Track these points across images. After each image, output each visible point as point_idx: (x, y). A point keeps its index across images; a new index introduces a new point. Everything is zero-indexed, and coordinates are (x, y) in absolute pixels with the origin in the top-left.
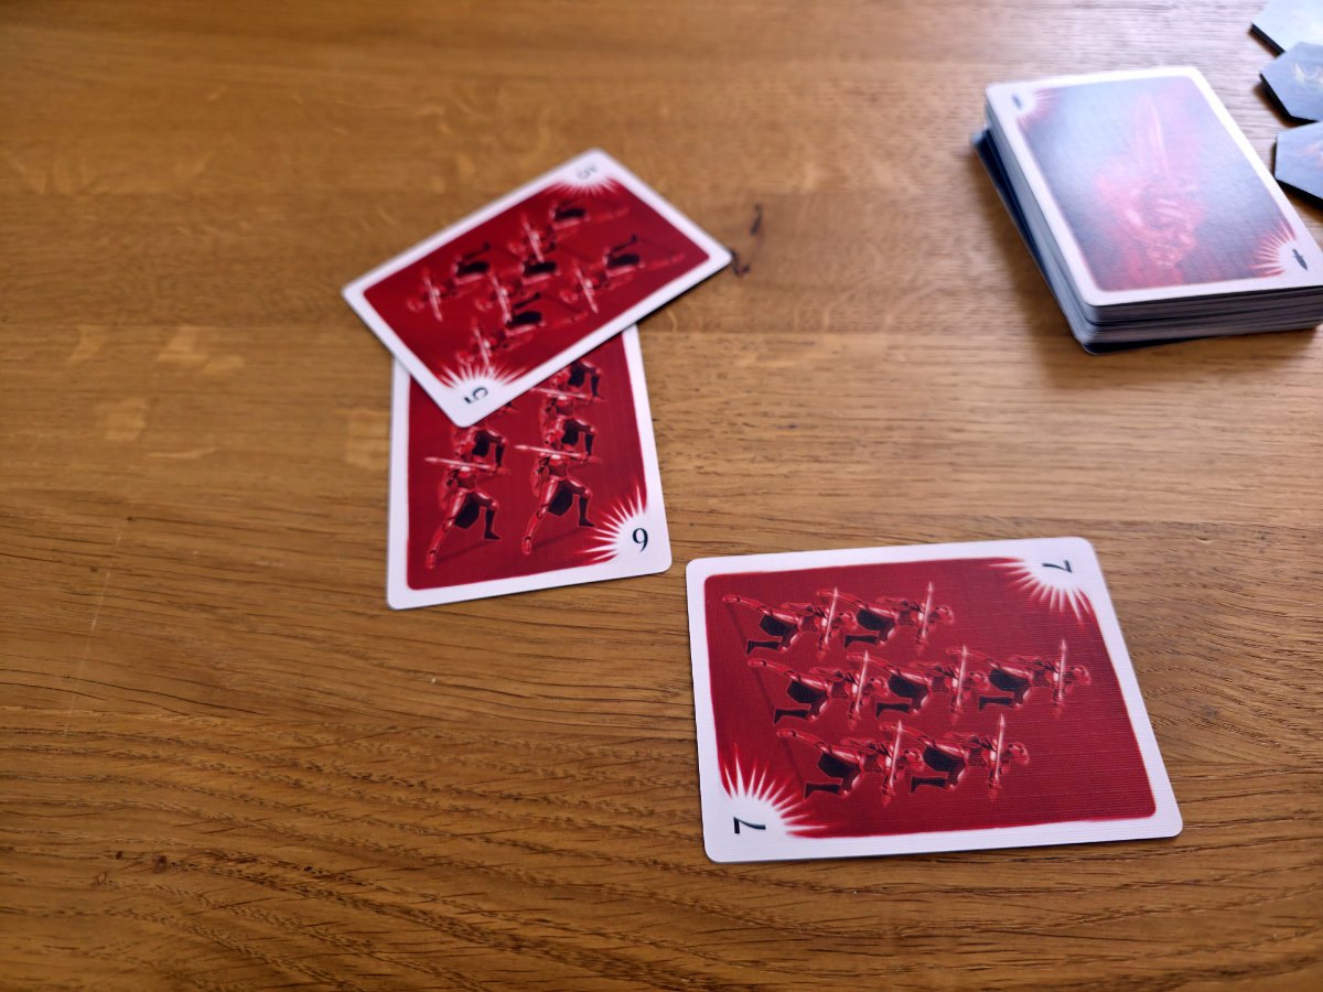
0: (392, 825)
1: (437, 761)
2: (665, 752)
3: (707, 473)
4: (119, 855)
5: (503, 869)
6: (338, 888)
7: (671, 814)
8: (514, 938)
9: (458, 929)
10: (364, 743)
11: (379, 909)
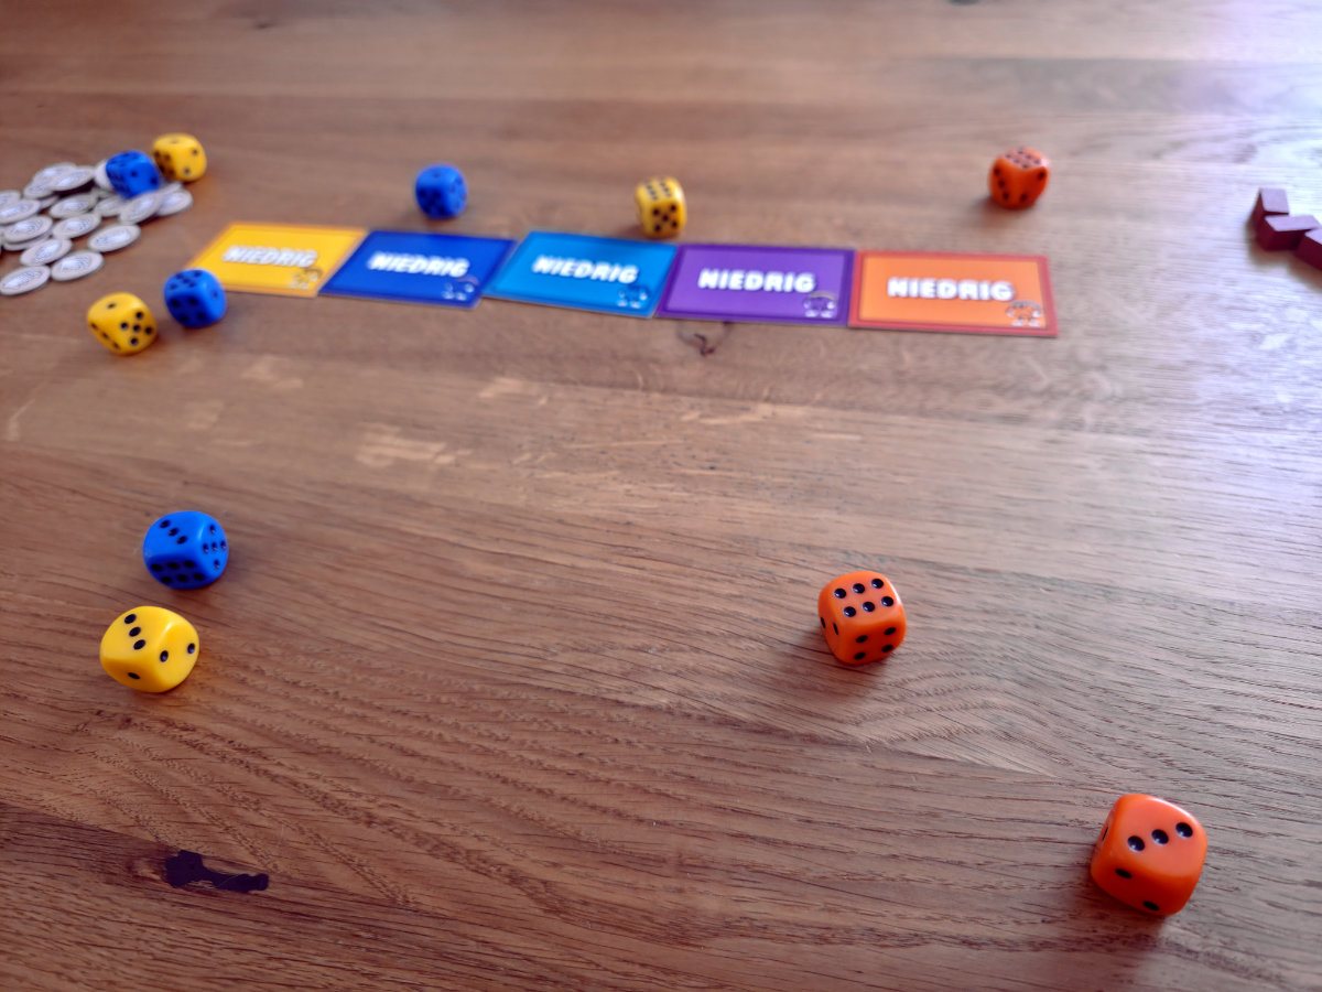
0: (303, 720)
1: (354, 679)
2: (533, 696)
3: (632, 496)
4: (99, 713)
5: (377, 764)
6: (249, 759)
7: (523, 743)
8: (370, 815)
9: (328, 802)
10: (302, 659)
11: (274, 778)
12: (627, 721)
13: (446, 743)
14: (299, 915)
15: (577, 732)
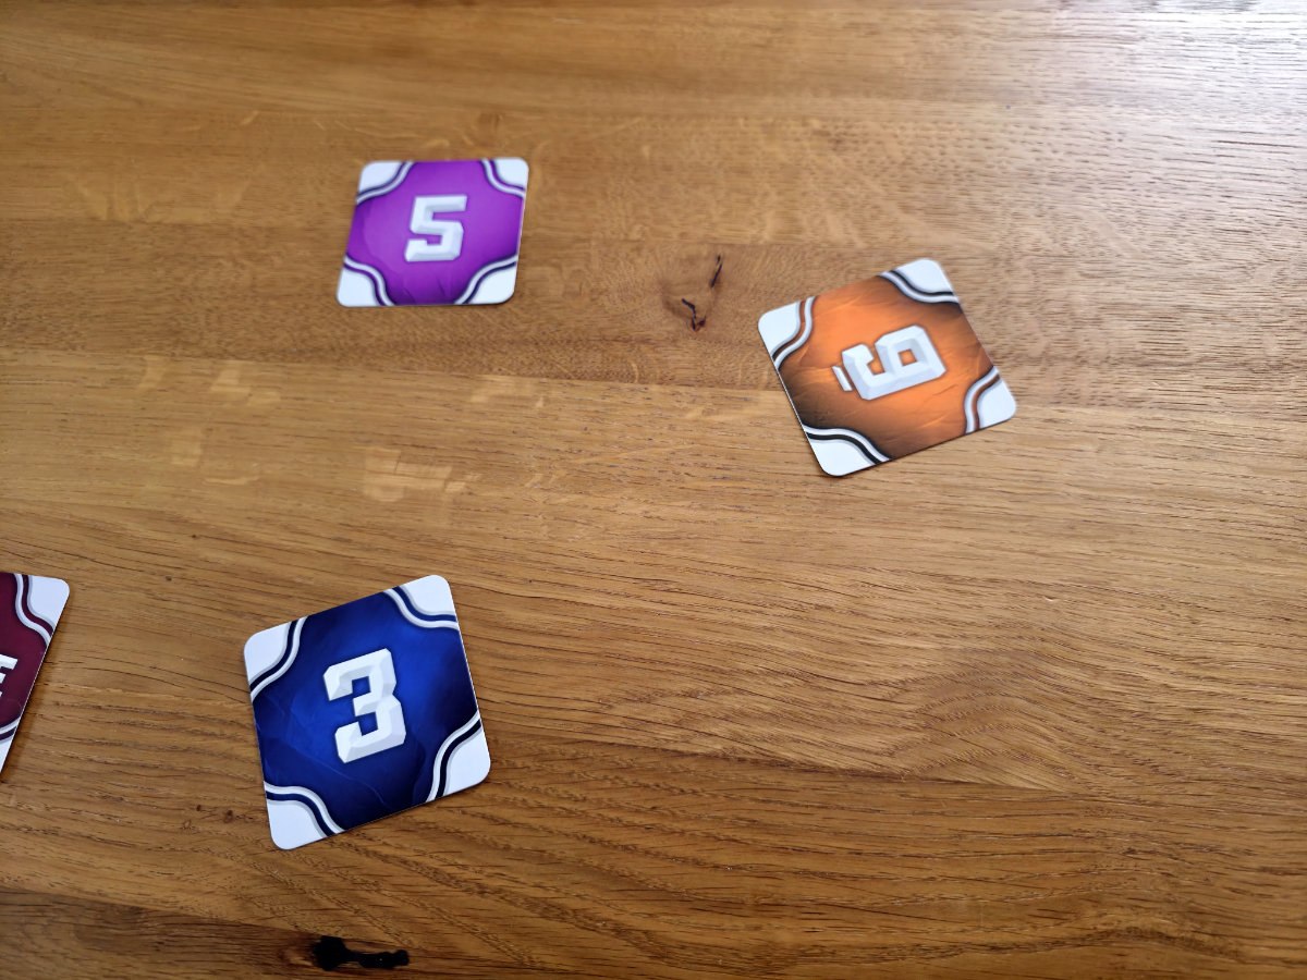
2: (598, 753)
4: (199, 808)
5: (474, 835)
6: (356, 841)
8: (479, 885)
9: (440, 876)
11: (385, 858)
12: (688, 771)
13: (531, 808)
15: (647, 786)
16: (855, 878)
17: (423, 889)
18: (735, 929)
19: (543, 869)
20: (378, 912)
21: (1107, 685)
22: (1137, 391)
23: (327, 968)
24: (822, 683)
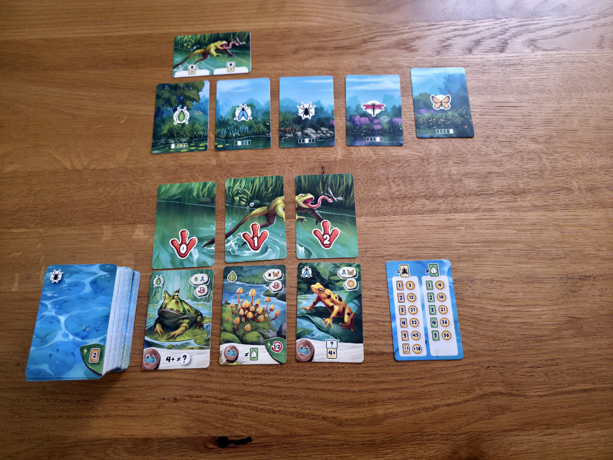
0: (236, 384)
4: (163, 399)
6: (225, 402)
8: (273, 411)
9: (258, 410)
13: (286, 381)
14: (266, 446)
15: (326, 367)
16: (401, 388)
17: (253, 415)
18: (363, 412)
19: (294, 401)
20: (238, 425)
21: (476, 312)
22: (476, 206)
23: (223, 448)
24: (381, 323)
